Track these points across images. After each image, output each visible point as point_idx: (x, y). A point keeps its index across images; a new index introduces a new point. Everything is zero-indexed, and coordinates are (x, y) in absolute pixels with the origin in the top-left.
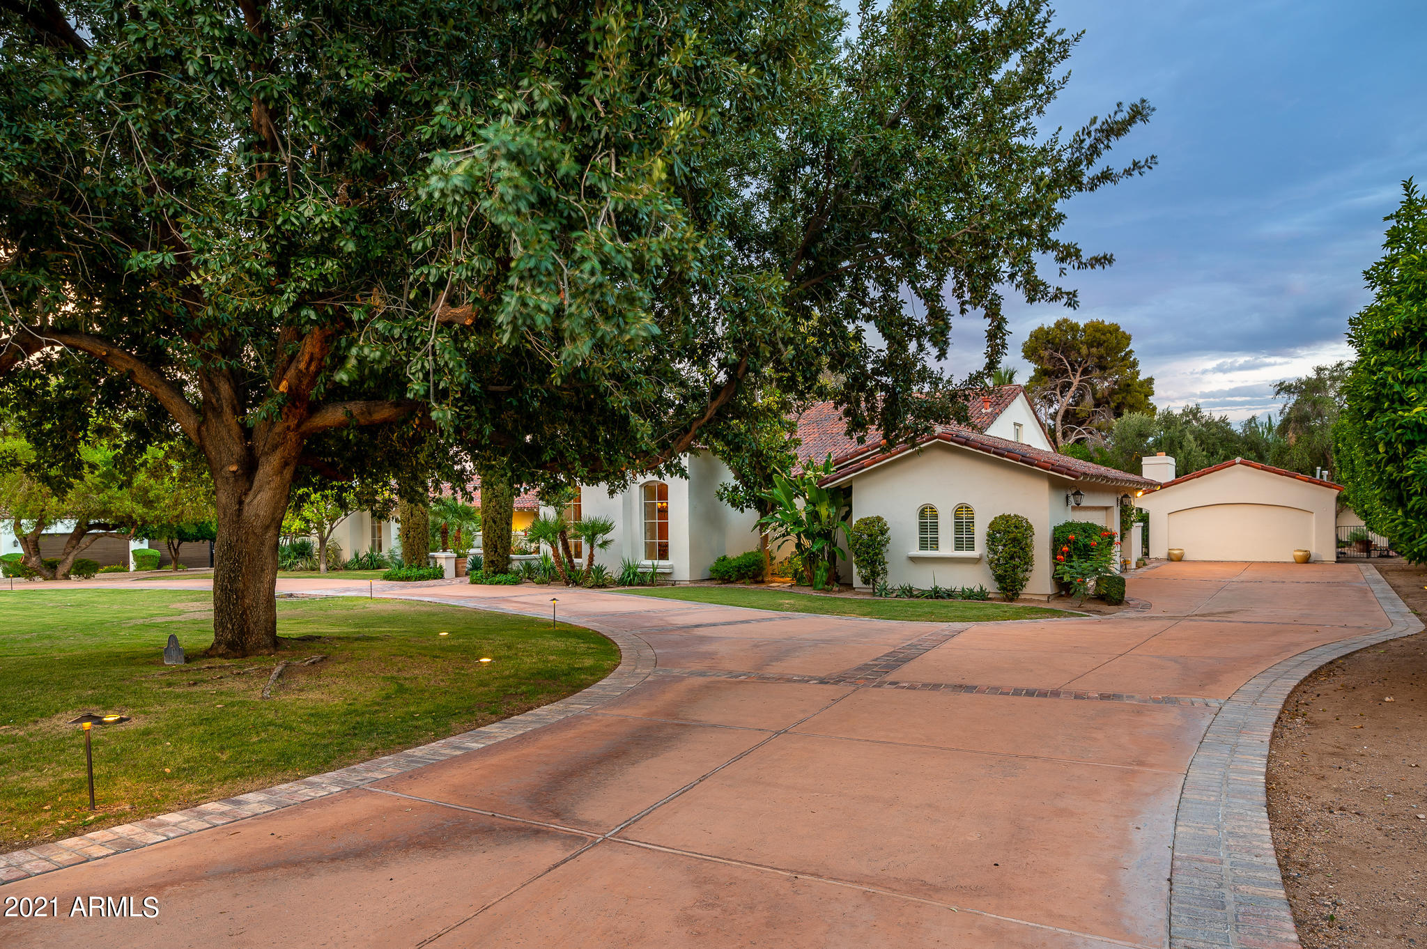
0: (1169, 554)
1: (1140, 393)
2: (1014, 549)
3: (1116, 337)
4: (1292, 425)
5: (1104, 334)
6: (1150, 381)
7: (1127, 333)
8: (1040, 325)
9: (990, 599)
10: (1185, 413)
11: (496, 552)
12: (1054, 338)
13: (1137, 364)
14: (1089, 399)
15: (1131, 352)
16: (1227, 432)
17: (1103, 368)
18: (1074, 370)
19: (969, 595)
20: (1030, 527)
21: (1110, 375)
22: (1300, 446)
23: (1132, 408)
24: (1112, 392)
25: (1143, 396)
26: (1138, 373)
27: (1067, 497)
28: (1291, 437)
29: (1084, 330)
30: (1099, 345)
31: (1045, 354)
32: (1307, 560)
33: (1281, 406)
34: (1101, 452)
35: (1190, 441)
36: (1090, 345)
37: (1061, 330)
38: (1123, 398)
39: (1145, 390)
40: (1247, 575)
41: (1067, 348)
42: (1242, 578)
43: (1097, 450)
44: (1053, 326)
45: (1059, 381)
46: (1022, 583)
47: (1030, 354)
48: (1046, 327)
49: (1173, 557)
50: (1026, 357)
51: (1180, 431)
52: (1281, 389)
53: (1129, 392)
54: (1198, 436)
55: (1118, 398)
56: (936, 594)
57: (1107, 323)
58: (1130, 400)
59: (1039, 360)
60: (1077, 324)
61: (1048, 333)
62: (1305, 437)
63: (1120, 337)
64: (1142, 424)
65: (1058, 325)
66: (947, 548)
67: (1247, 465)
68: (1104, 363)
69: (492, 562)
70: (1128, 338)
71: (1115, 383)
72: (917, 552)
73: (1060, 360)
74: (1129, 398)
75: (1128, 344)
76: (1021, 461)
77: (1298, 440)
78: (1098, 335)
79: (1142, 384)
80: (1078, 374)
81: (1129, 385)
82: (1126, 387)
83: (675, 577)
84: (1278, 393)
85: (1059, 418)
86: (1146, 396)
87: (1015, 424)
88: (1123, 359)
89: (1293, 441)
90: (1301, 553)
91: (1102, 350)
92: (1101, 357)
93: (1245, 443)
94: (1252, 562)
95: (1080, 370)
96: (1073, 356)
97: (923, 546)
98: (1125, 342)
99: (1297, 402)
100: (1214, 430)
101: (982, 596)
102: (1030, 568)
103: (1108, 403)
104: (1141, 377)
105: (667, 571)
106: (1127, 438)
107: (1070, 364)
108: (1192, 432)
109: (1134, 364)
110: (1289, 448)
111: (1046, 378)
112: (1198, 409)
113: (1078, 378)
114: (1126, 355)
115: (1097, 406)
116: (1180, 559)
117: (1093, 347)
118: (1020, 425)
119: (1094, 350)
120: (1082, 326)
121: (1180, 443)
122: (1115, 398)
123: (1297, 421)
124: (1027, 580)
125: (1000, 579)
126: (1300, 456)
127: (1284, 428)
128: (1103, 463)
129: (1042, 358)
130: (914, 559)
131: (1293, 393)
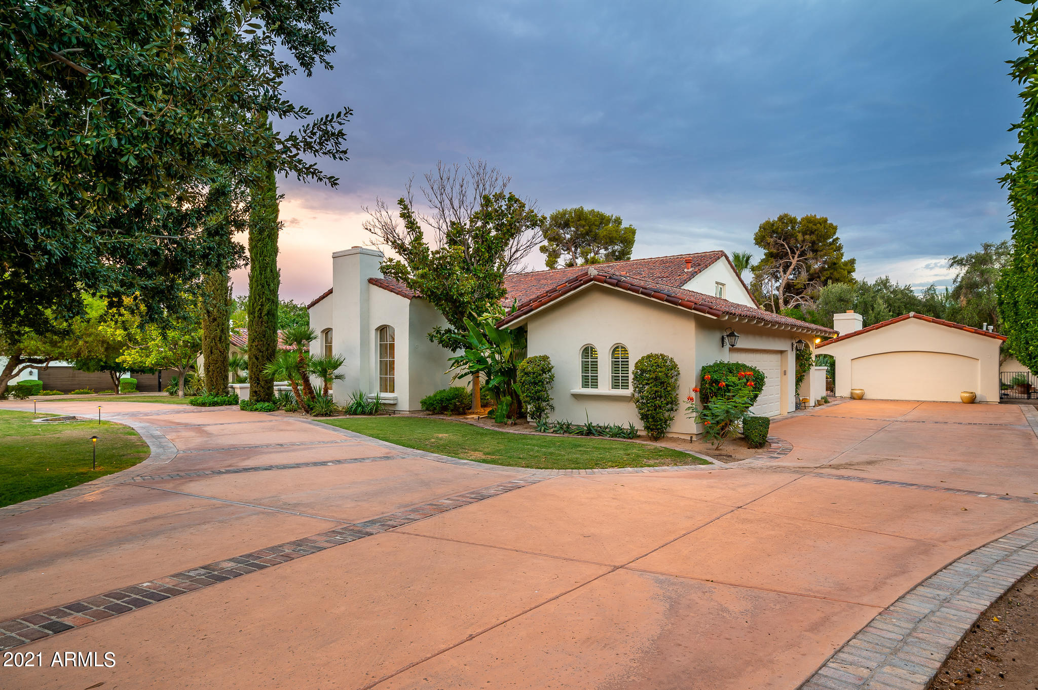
0: (852, 393)
1: (844, 270)
2: (655, 389)
3: (825, 227)
4: (964, 290)
5: (815, 225)
6: (852, 262)
7: (835, 224)
8: (767, 219)
9: (639, 437)
10: (877, 284)
11: (258, 384)
12: (778, 228)
13: (842, 248)
14: (804, 275)
15: (837, 239)
16: (910, 297)
17: (815, 251)
18: (793, 252)
19: (618, 433)
20: (674, 367)
21: (822, 257)
22: (970, 308)
23: (837, 280)
24: (822, 269)
25: (846, 272)
26: (842, 255)
27: (723, 339)
28: (963, 301)
29: (800, 223)
30: (812, 233)
31: (771, 240)
32: (972, 400)
33: (954, 276)
34: (811, 313)
35: (881, 305)
36: (804, 234)
37: (783, 223)
38: (831, 273)
39: (849, 267)
40: (915, 414)
41: (787, 237)
42: (908, 418)
43: (810, 313)
44: (776, 220)
45: (782, 262)
46: (666, 422)
47: (759, 240)
48: (771, 221)
49: (855, 396)
50: (756, 244)
51: (872, 297)
52: (954, 262)
53: (835, 269)
54: (888, 301)
55: (827, 274)
56: (589, 431)
57: (818, 217)
58: (836, 275)
59: (766, 245)
60: (795, 219)
61: (773, 225)
62: (974, 300)
63: (827, 226)
64: (843, 291)
65: (781, 219)
66: (605, 387)
67: (920, 318)
68: (816, 247)
69: (256, 392)
70: (835, 228)
71: (825, 263)
72: (579, 389)
73: (782, 245)
74: (835, 273)
75: (835, 233)
76: (667, 301)
77: (969, 302)
78: (810, 225)
79: (846, 264)
80: (796, 256)
81: (835, 264)
82: (834, 265)
83: (399, 408)
84: (952, 265)
85: (781, 289)
86: (849, 272)
87: (717, 283)
88: (831, 244)
89: (964, 303)
90: (967, 395)
91: (814, 237)
92: (813, 243)
93: (925, 305)
94: (923, 402)
95: (798, 253)
96: (792, 242)
97: (585, 384)
98: (832, 231)
99: (967, 272)
100: (900, 296)
101: (632, 434)
102: (675, 408)
103: (819, 277)
104: (845, 259)
105: (392, 402)
106: (830, 302)
107: (790, 249)
108: (883, 297)
109: (839, 248)
110: (961, 309)
111: (772, 259)
112: (887, 280)
113: (796, 259)
114: (834, 241)
115: (810, 280)
116: (861, 398)
117: (806, 234)
118: (723, 285)
119: (807, 237)
120: (799, 219)
121: (872, 306)
122: (825, 273)
123: (967, 288)
124: (671, 419)
125: (644, 417)
126: (970, 315)
127: (956, 294)
128: (814, 322)
129: (769, 244)
130: (577, 397)
131: (965, 265)
